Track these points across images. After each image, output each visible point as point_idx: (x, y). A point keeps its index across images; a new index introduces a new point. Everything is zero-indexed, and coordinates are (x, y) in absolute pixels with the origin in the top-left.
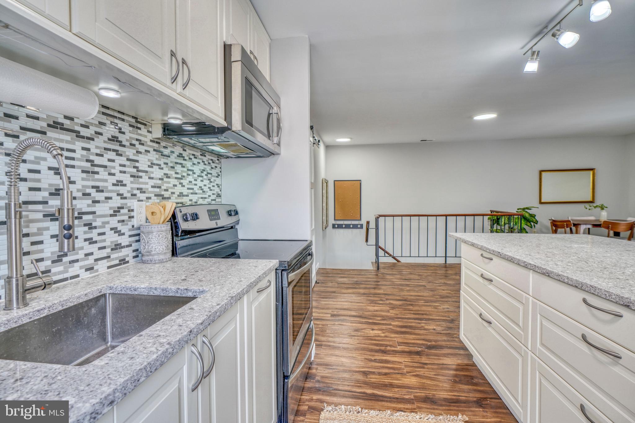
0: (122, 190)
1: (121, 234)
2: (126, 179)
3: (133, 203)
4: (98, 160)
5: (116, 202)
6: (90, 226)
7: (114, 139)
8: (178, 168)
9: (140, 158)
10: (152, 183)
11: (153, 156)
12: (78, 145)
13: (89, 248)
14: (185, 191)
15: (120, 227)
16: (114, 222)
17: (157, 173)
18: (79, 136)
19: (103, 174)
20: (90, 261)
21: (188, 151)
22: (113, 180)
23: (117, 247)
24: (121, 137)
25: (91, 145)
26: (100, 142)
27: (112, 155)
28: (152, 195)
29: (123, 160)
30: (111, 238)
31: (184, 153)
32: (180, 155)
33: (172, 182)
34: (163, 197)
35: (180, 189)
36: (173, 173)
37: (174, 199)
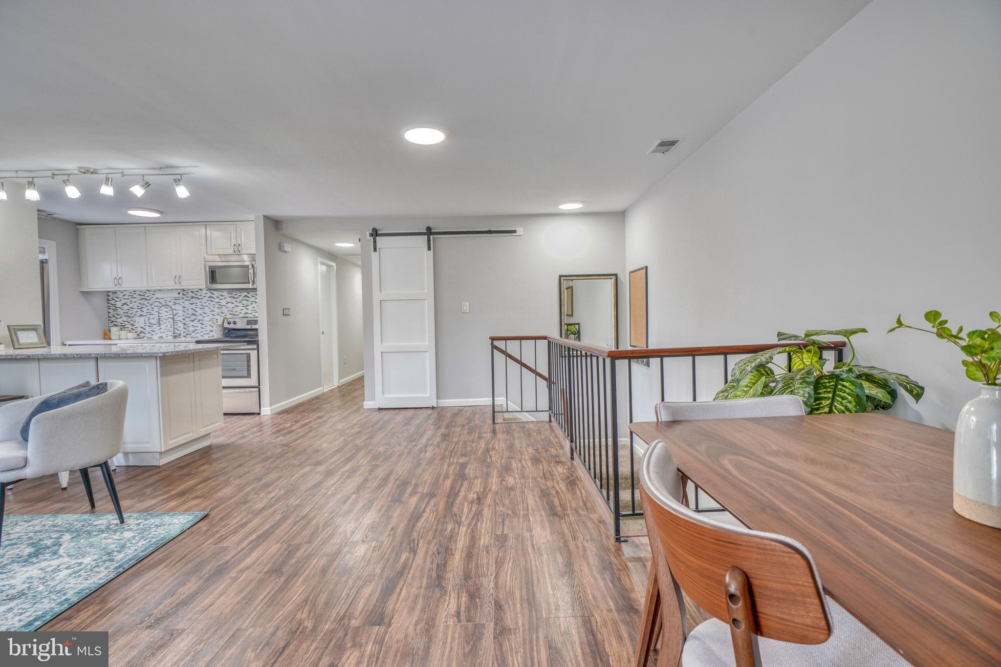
0: (213, 313)
2: (215, 309)
3: (218, 317)
4: (204, 305)
6: (202, 324)
7: (210, 297)
8: (245, 302)
9: (221, 301)
10: (228, 309)
11: (229, 300)
12: (198, 301)
13: (202, 330)
16: (210, 323)
17: (230, 305)
19: (206, 308)
20: (202, 334)
21: (251, 293)
22: (210, 310)
23: (212, 331)
24: (213, 296)
25: (202, 301)
26: (205, 299)
27: (209, 302)
28: (228, 314)
29: (214, 303)
30: (210, 328)
31: (248, 295)
32: (246, 296)
33: (240, 308)
34: (234, 315)
35: (245, 311)
36: (241, 305)
37: (241, 315)
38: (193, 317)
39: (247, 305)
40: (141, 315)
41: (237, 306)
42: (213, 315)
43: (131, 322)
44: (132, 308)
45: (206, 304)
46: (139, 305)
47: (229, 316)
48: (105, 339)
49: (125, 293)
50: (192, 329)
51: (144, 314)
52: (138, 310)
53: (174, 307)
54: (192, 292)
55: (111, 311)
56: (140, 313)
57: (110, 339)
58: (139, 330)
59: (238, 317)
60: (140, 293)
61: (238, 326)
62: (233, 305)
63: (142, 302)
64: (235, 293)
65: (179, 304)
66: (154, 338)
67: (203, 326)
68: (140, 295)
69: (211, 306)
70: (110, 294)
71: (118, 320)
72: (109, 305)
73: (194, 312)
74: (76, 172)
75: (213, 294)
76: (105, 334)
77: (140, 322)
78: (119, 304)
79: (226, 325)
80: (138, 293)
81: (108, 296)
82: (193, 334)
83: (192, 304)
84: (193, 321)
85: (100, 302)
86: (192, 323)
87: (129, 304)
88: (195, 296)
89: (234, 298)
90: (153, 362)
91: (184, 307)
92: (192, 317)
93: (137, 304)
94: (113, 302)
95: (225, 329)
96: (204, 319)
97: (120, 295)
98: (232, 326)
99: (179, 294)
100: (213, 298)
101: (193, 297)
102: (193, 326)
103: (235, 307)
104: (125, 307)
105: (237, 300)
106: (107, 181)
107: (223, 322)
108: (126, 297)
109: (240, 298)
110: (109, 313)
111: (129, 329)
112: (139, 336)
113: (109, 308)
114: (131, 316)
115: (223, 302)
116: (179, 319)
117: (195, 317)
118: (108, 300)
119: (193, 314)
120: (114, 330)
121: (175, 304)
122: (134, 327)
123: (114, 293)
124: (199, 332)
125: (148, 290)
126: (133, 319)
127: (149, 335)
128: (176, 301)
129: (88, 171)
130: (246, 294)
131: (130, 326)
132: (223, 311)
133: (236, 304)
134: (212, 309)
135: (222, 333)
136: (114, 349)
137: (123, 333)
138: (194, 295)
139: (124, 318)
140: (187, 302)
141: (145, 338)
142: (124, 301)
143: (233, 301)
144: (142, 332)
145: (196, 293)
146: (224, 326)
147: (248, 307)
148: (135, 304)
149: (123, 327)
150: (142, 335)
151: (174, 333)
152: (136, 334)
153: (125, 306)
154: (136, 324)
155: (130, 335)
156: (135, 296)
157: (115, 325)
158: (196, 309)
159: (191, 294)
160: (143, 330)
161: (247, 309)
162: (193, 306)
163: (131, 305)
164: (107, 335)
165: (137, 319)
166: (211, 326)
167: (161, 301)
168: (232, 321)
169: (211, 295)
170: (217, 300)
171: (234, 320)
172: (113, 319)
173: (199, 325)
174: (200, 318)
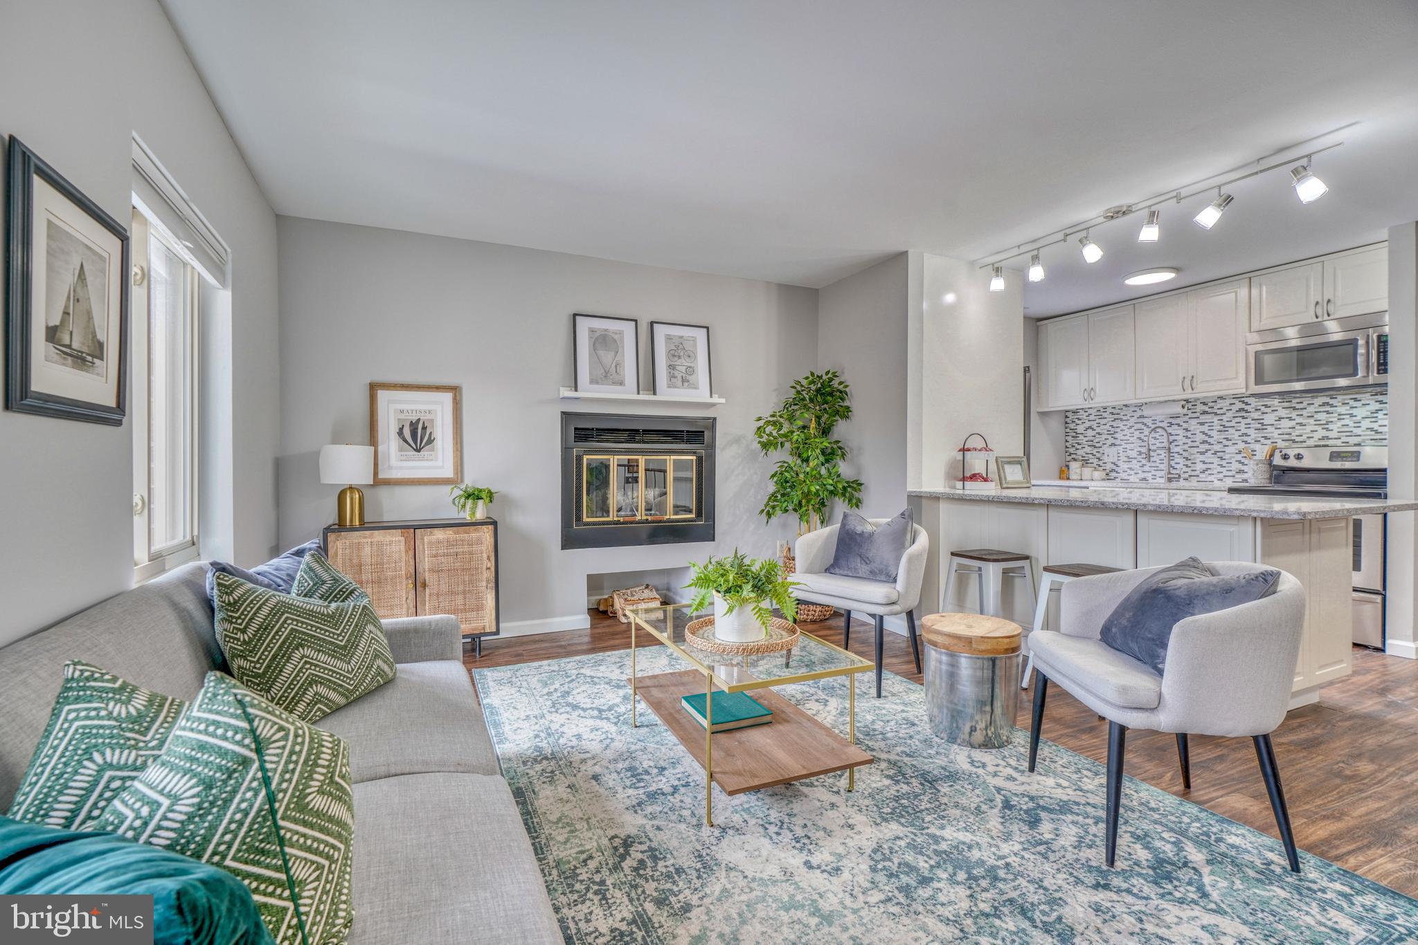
0: (1245, 438)
1: (1243, 464)
2: (1251, 432)
3: (1257, 447)
4: (1227, 424)
5: (1241, 446)
6: (1221, 458)
7: (1242, 410)
8: (1323, 416)
9: (1265, 416)
10: (1280, 431)
11: (1283, 413)
12: (1215, 419)
13: (1221, 470)
14: (1331, 434)
15: (1243, 460)
16: (1239, 457)
17: (1286, 424)
18: (1216, 414)
19: (1232, 431)
20: (1221, 476)
22: (1240, 433)
23: (1243, 472)
24: (1246, 407)
25: (1224, 417)
26: (1230, 414)
27: (1239, 420)
28: (1279, 441)
29: (1249, 421)
30: (1237, 467)
31: (1331, 401)
32: (1324, 404)
33: (1309, 429)
34: (1294, 441)
35: (1323, 433)
36: (1312, 421)
37: (1311, 442)
38: (1203, 447)
39: (1328, 423)
40: (1113, 445)
41: (1301, 424)
42: (1246, 442)
43: (1098, 455)
44: (1099, 434)
45: (1233, 424)
46: (1110, 428)
47: (1281, 444)
48: (1060, 478)
49: (1090, 411)
50: (1200, 466)
51: (1117, 442)
52: (1109, 437)
53: (1169, 430)
54: (1204, 404)
55: (1069, 438)
56: (1111, 441)
57: (1068, 479)
58: (1109, 466)
59: (1304, 445)
60: (1113, 410)
61: (1305, 463)
62: (1292, 423)
63: (1115, 424)
64: (1298, 400)
65: (1179, 425)
66: (1131, 480)
67: (1224, 463)
68: (1112, 414)
69: (1242, 426)
70: (1069, 414)
71: (1078, 452)
72: (1068, 430)
73: (1206, 438)
74: (1102, 219)
75: (1247, 404)
76: (1061, 471)
77: (1110, 455)
78: (1080, 429)
79: (1278, 461)
80: (1109, 410)
81: (1067, 417)
82: (1201, 475)
83: (1202, 424)
84: (1202, 453)
85: (1056, 425)
86: (1202, 458)
87: (1095, 427)
88: (1210, 410)
89: (1294, 409)
90: (1247, 528)
91: (1187, 430)
92: (1201, 446)
93: (1107, 427)
94: (1072, 426)
95: (1276, 468)
96: (1226, 449)
97: (1083, 415)
98: (1292, 463)
99: (1183, 407)
100: (1247, 411)
101: (1205, 413)
102: (1204, 462)
103: (1298, 427)
104: (1090, 432)
105: (1305, 413)
106: (1152, 217)
107: (1272, 455)
108: (1092, 417)
109: (1311, 409)
110: (1067, 441)
111: (1094, 465)
112: (1108, 477)
113: (1067, 434)
114: (1097, 445)
115: (1269, 419)
116: (1177, 449)
117: (1207, 446)
118: (1066, 423)
119: (1204, 442)
120: (1074, 466)
121: (1171, 424)
122: (1101, 463)
123: (1075, 412)
124: (1215, 472)
125: (1126, 406)
126: (1101, 450)
127: (1124, 476)
128: (1173, 421)
129: (1118, 212)
130: (1327, 400)
131: (1095, 461)
132: (1268, 435)
133: (1299, 420)
134: (1244, 431)
135: (1267, 476)
136: (1075, 494)
137: (1087, 472)
138: (1206, 408)
139: (1088, 449)
140: (1194, 422)
141: (1118, 480)
142: (1088, 424)
143: (1294, 415)
144: (1113, 470)
145: (1210, 404)
146: (1275, 463)
147: (1330, 426)
148: (1105, 427)
149: (1085, 462)
150: (1114, 474)
151: (1170, 473)
152: (1104, 473)
153: (1090, 430)
154: (1105, 458)
155: (1097, 474)
156: (1105, 415)
157: (1075, 460)
158: (1209, 433)
159: (1200, 408)
160: (1114, 467)
161: (1327, 430)
162: (1205, 428)
163: (1098, 430)
164: (1064, 473)
165: (1106, 449)
166: (1240, 462)
167: (1145, 421)
168: (1292, 453)
169: (1243, 406)
170: (1256, 415)
171: (1297, 451)
172: (1072, 450)
173: (1216, 461)
174: (1217, 447)
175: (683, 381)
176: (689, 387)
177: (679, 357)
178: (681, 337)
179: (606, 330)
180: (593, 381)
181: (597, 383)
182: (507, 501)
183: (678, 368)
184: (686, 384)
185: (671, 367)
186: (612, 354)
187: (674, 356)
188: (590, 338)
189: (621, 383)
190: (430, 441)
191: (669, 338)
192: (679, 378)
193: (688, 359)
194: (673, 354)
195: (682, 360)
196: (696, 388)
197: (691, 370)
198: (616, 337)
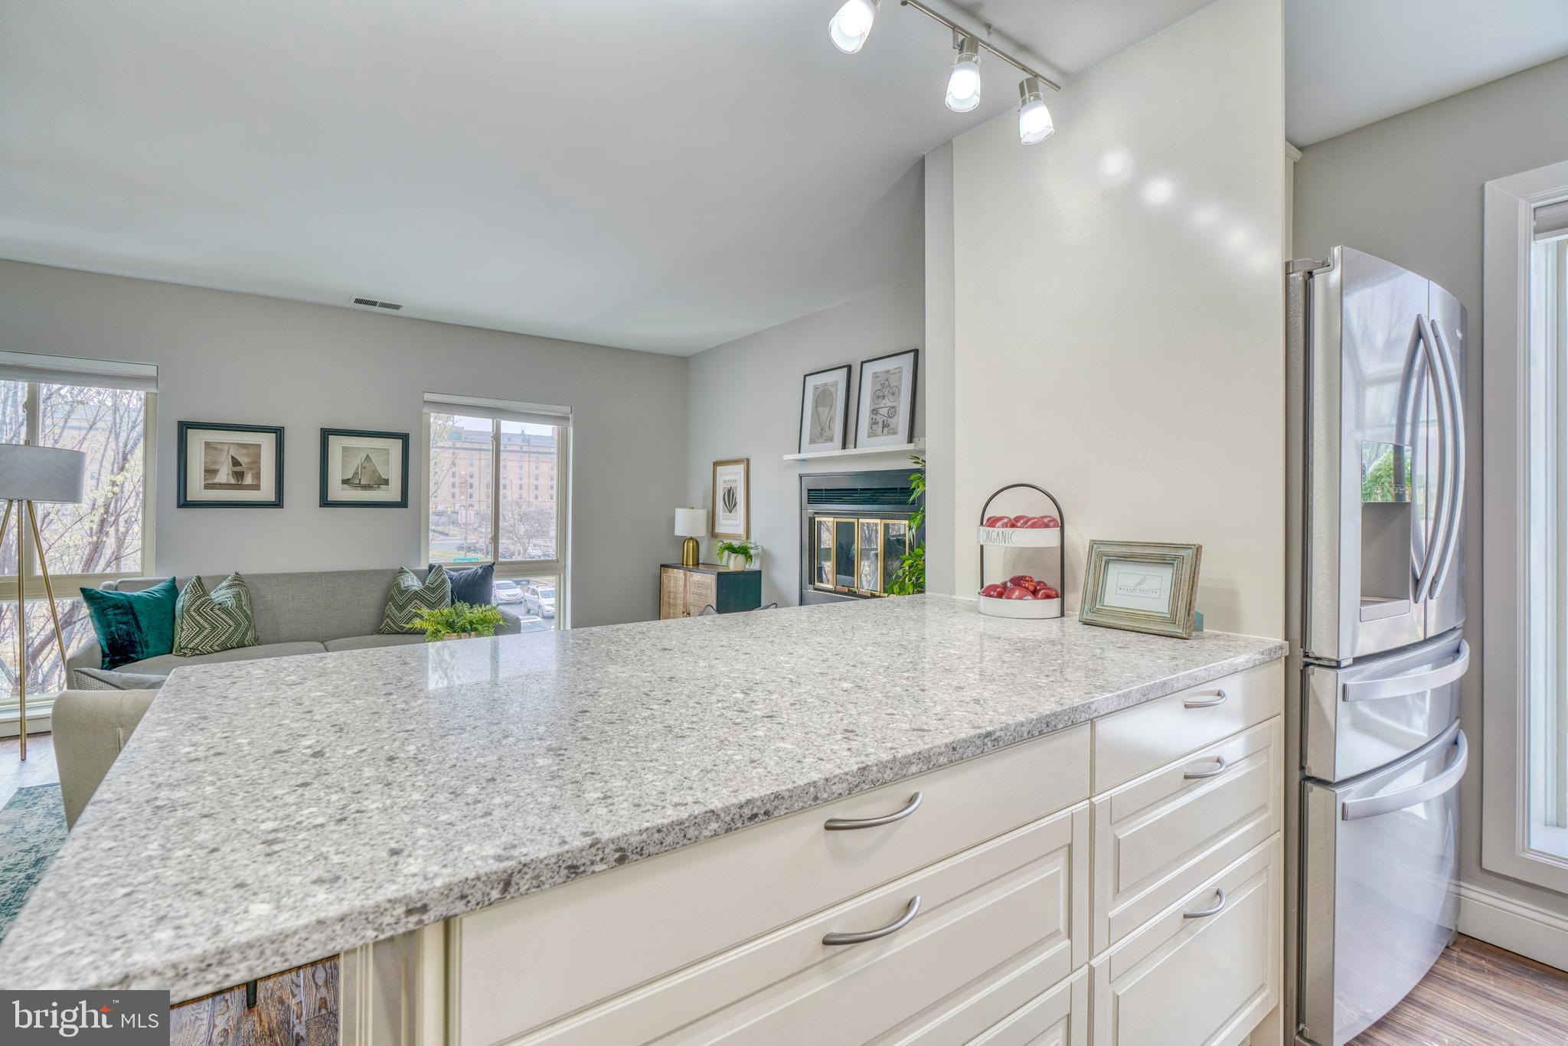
175: (885, 425)
176: (888, 434)
177: (883, 397)
178: (887, 372)
179: (826, 384)
180: (812, 441)
181: (814, 442)
182: (766, 556)
183: (881, 411)
184: (886, 430)
185: (875, 411)
186: (828, 408)
187: (878, 397)
188: (814, 395)
189: (831, 440)
190: (735, 505)
191: (876, 376)
192: (881, 424)
193: (892, 398)
194: (878, 396)
195: (886, 401)
196: (895, 433)
197: (893, 411)
198: (832, 389)
